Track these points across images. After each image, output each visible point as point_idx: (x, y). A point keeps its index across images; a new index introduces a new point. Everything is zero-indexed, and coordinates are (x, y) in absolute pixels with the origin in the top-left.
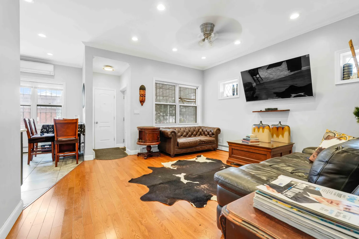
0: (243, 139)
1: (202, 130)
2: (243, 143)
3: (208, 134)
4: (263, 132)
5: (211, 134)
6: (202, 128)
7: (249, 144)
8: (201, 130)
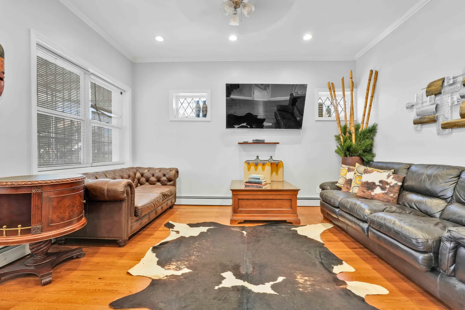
0: (246, 182)
1: (142, 175)
2: (250, 189)
3: (159, 180)
4: (263, 170)
5: (165, 181)
6: (141, 171)
7: (263, 189)
8: (138, 175)
